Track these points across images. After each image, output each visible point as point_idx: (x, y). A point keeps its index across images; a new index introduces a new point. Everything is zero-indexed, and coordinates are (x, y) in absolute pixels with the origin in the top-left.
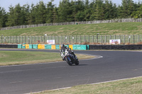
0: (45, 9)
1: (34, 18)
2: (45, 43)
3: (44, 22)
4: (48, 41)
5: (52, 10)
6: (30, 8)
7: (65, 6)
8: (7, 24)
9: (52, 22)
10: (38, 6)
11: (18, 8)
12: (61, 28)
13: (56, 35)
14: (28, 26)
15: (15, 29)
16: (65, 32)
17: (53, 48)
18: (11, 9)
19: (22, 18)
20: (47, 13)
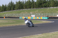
0: (31, 2)
1: (26, 6)
2: (31, 16)
3: (30, 8)
4: (32, 16)
5: (33, 3)
6: (25, 2)
7: (39, 1)
8: (15, 9)
9: (33, 8)
10: (28, 1)
11: (20, 2)
12: (37, 10)
13: (35, 13)
14: (24, 10)
15: (18, 11)
16: (39, 12)
17: (34, 18)
18: (17, 3)
19: (21, 6)
20: (31, 4)
